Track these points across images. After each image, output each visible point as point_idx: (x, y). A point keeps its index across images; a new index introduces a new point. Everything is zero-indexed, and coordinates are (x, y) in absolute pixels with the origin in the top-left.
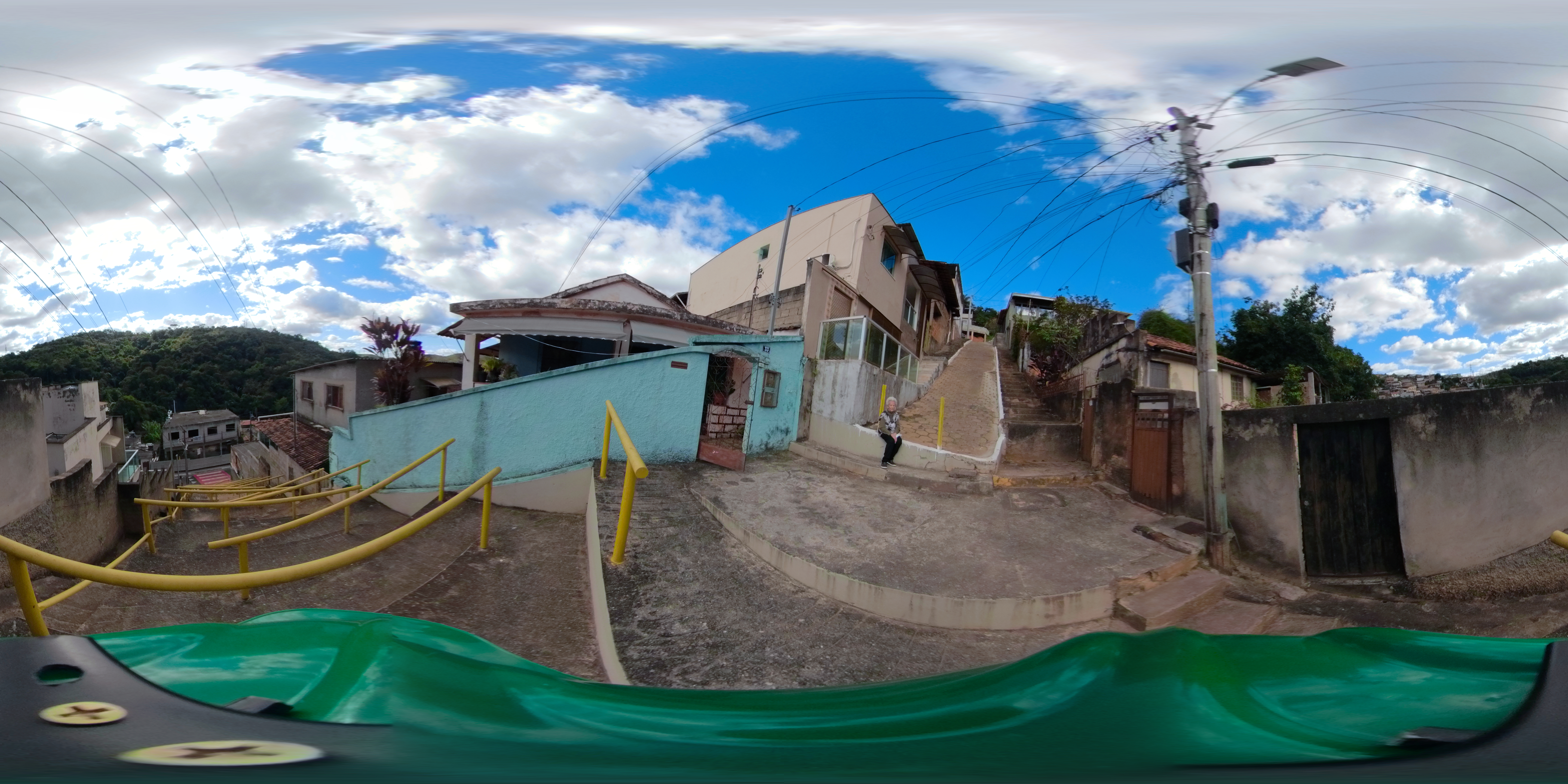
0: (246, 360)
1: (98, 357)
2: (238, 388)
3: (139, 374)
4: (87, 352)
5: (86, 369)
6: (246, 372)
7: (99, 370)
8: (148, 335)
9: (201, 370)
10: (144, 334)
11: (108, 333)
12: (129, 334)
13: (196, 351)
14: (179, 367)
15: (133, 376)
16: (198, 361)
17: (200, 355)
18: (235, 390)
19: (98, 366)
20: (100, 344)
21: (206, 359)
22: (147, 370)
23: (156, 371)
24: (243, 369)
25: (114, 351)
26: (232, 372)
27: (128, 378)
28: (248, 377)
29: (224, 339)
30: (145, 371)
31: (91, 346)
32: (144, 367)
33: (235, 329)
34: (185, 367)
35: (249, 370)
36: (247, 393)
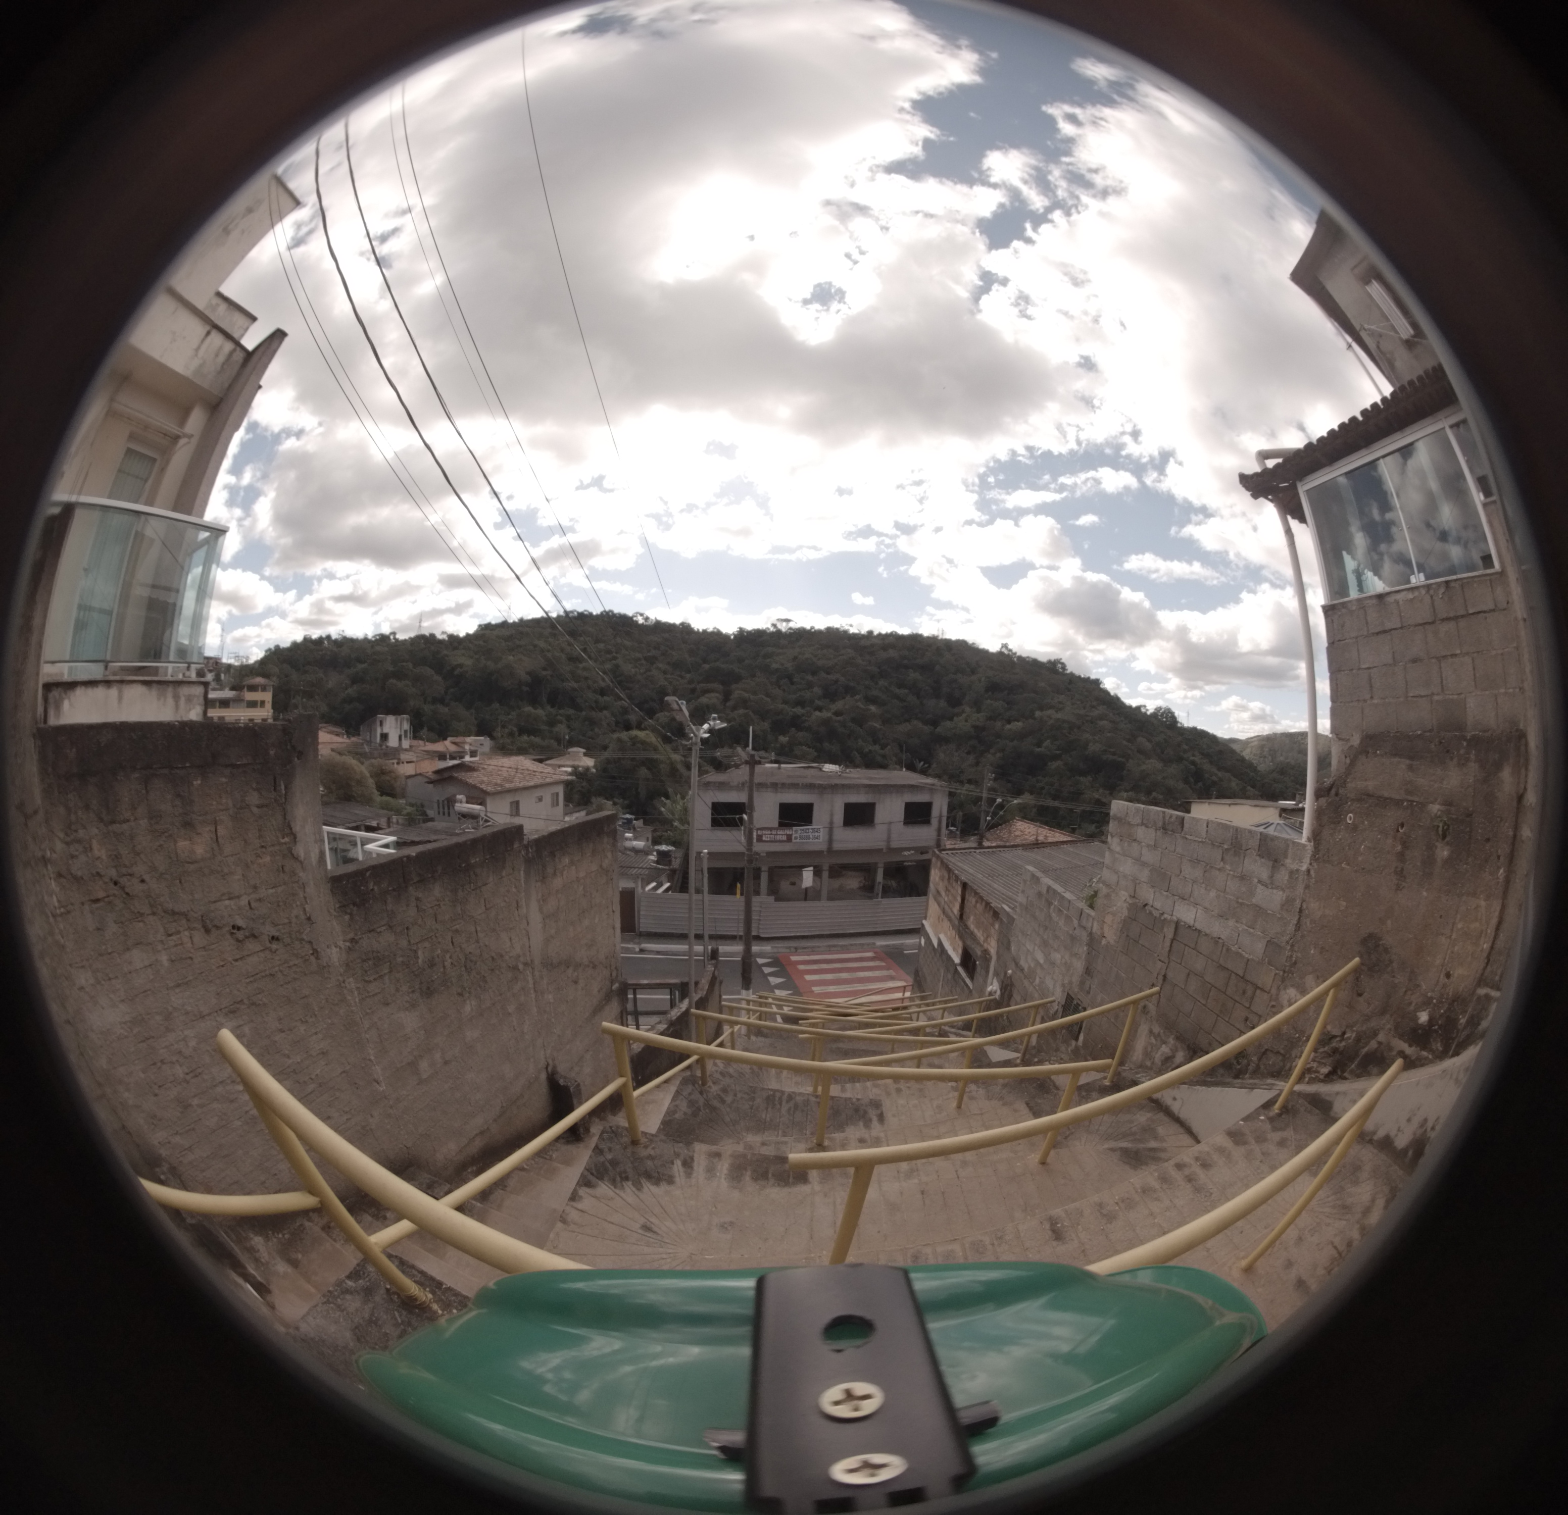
0: (943, 704)
1: (608, 666)
4: (587, 653)
5: (574, 685)
6: (939, 730)
7: (603, 692)
9: (837, 713)
13: (828, 673)
14: (785, 702)
16: (830, 694)
17: (836, 682)
19: (604, 685)
20: (619, 640)
21: (849, 690)
24: (935, 723)
25: (645, 658)
26: (905, 728)
28: (943, 740)
29: (892, 653)
31: (598, 641)
34: (801, 703)
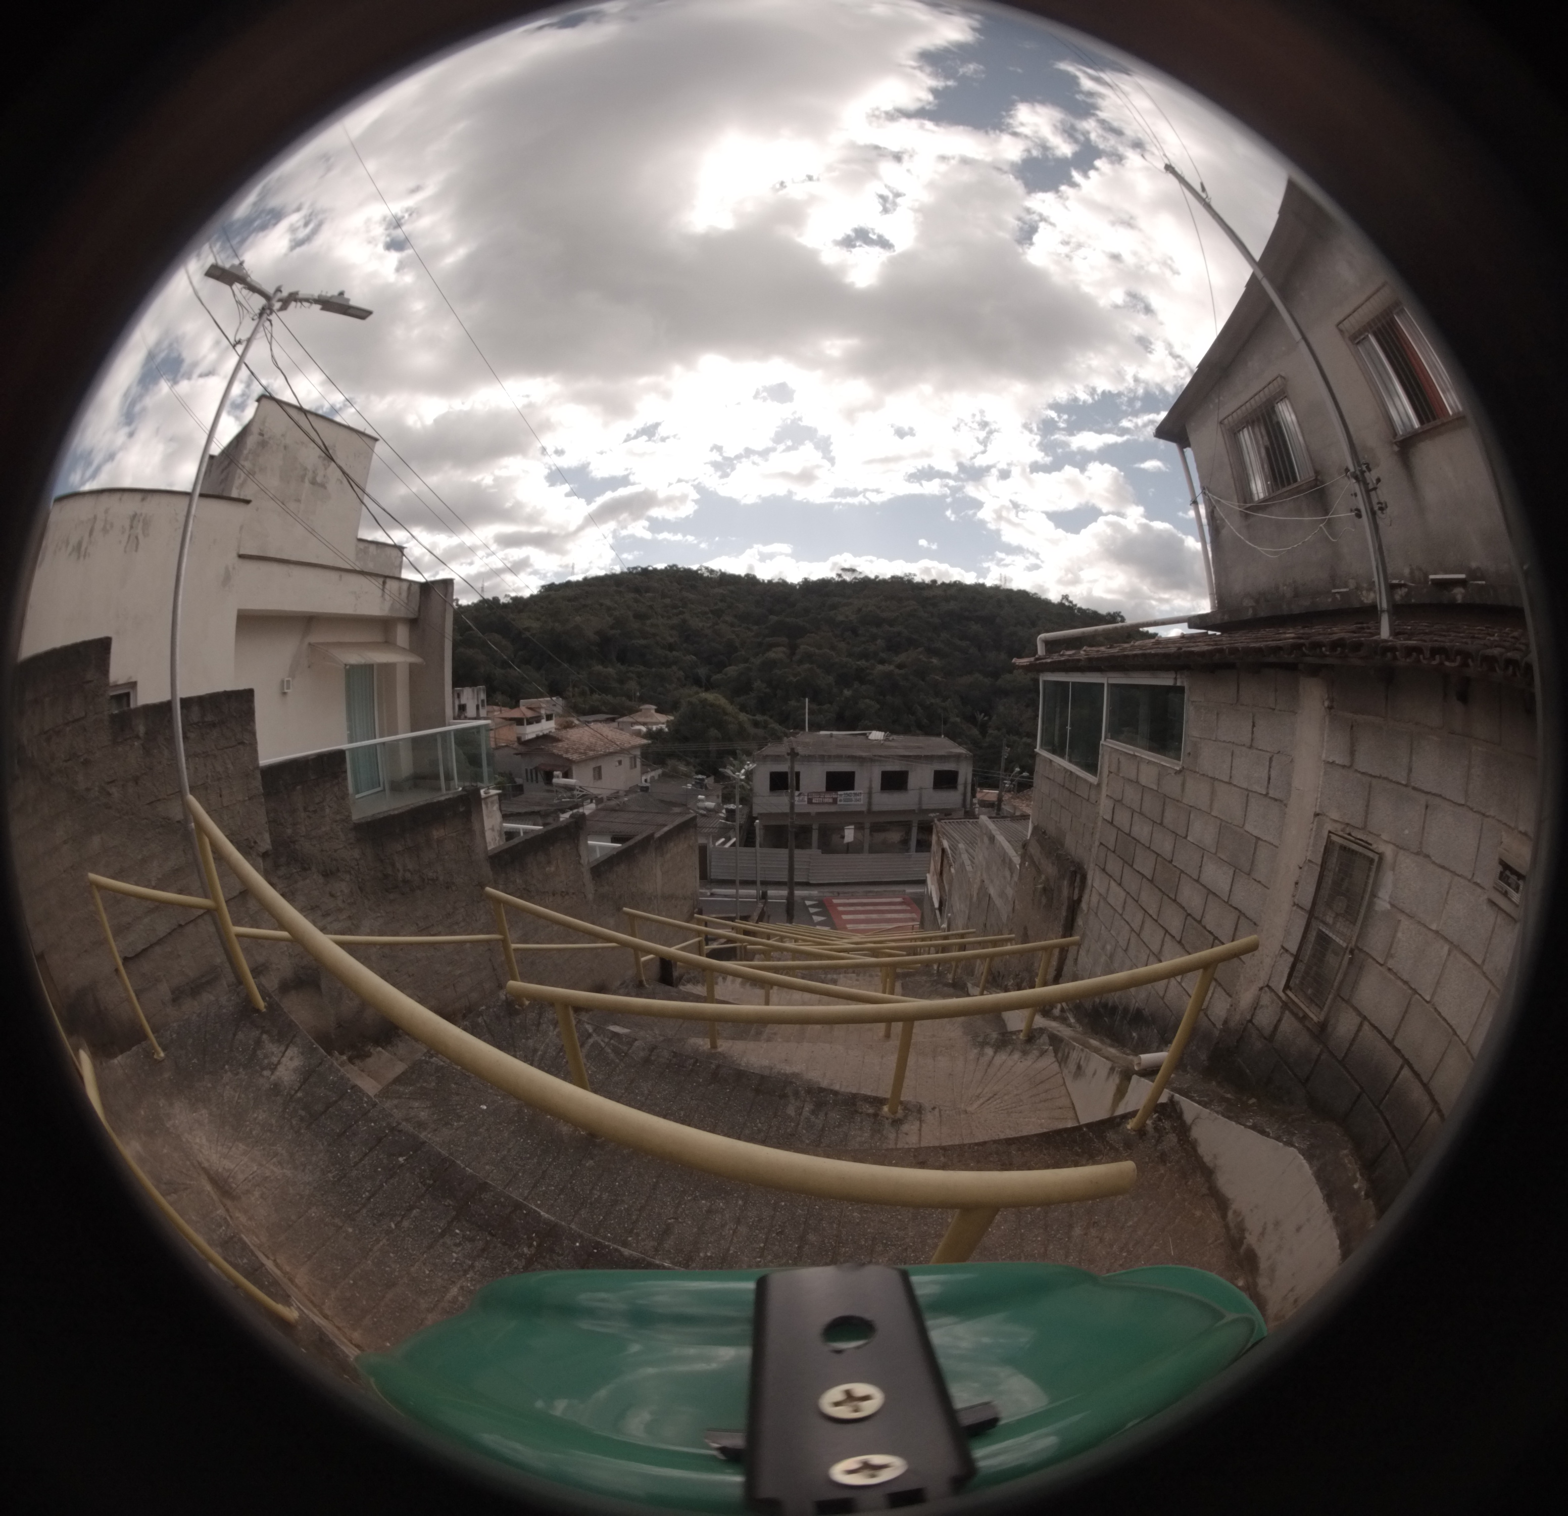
1: (675, 621)
2: (981, 717)
3: (758, 661)
4: (651, 607)
5: (643, 642)
6: (999, 682)
7: (671, 647)
8: (792, 587)
9: (900, 666)
10: (783, 584)
11: (706, 574)
12: (750, 581)
13: (891, 625)
14: (850, 655)
15: (742, 666)
16: (894, 647)
17: (900, 634)
18: (972, 720)
19: (672, 640)
20: (685, 594)
21: (911, 643)
22: (778, 653)
23: (797, 657)
25: (712, 612)
26: (966, 680)
27: (732, 671)
30: (771, 655)
31: (664, 596)
32: (771, 646)
33: (979, 589)
34: (864, 656)
35: (1008, 677)
36: (999, 729)
